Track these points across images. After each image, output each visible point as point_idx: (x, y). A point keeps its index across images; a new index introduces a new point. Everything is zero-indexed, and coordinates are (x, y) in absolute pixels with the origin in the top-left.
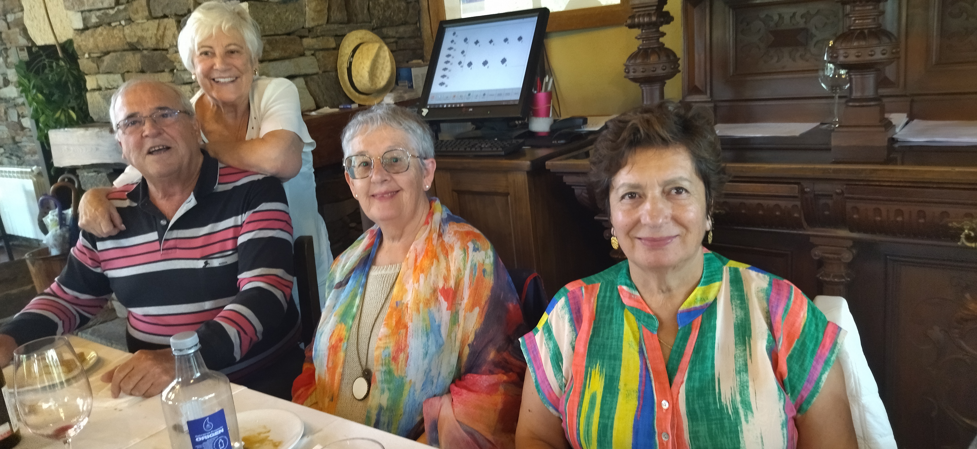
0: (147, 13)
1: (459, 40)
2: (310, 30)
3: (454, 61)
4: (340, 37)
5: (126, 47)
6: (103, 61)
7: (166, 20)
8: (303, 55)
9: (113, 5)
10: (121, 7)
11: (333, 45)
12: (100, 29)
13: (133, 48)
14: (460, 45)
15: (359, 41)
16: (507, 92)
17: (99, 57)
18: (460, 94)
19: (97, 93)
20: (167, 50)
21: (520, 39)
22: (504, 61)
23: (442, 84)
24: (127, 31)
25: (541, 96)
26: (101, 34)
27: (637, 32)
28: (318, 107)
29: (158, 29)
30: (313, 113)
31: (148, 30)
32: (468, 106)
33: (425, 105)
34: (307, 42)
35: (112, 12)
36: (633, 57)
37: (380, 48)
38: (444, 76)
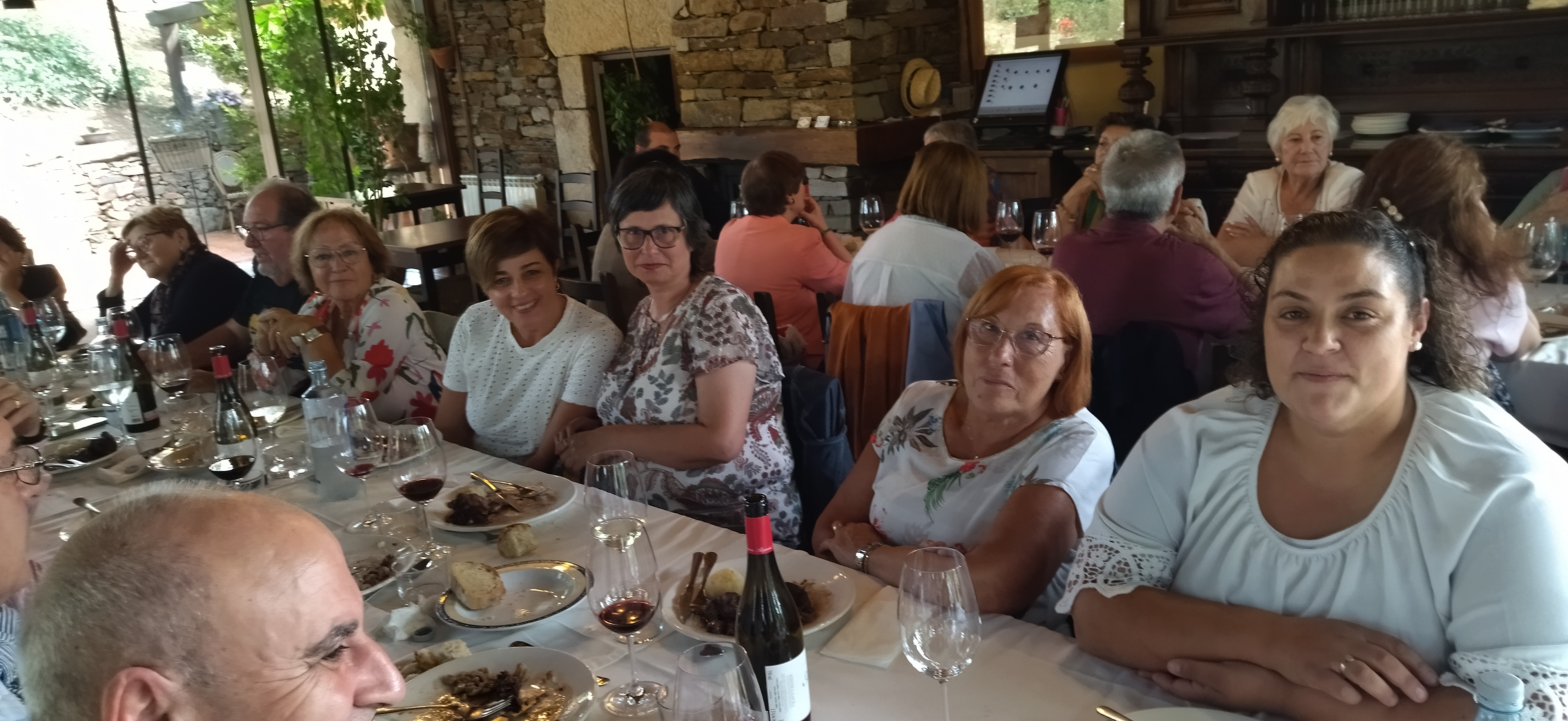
0: (756, 44)
1: (1002, 70)
2: (885, 59)
3: (999, 85)
4: (903, 64)
5: (731, 68)
6: (704, 78)
7: (774, 50)
8: (878, 78)
9: (724, 35)
10: (732, 37)
11: (898, 71)
12: (706, 53)
13: (736, 69)
14: (1003, 74)
15: (915, 67)
16: (1037, 107)
17: (700, 75)
18: (1002, 109)
19: (692, 104)
20: (771, 72)
21: (1048, 71)
22: (1035, 86)
23: (988, 101)
24: (735, 56)
25: (1060, 111)
26: (707, 57)
27: (1127, 70)
28: (886, 118)
29: (765, 56)
30: (885, 121)
31: (756, 56)
32: (1008, 116)
33: (975, 116)
34: (883, 68)
35: (721, 40)
36: (1125, 86)
37: (934, 73)
38: (990, 96)
